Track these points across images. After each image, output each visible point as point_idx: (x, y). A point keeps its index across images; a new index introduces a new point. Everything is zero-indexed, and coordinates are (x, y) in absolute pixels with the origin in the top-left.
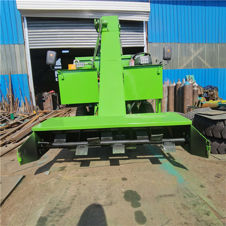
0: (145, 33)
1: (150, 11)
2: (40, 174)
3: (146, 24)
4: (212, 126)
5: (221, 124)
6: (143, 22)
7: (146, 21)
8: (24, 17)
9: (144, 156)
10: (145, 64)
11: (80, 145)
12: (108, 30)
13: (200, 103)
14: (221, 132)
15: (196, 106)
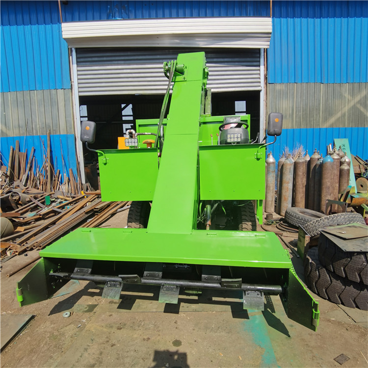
0: (262, 68)
1: (271, 31)
2: (57, 314)
3: (264, 52)
4: (344, 260)
5: (360, 258)
6: (259, 49)
7: (264, 49)
8: (73, 49)
9: (225, 298)
10: (234, 143)
11: (110, 281)
12: (184, 78)
13: (349, 196)
14: (360, 273)
15: (342, 200)
